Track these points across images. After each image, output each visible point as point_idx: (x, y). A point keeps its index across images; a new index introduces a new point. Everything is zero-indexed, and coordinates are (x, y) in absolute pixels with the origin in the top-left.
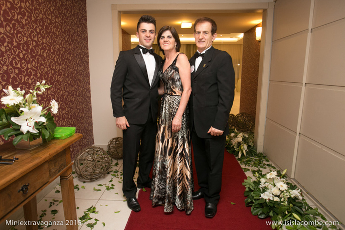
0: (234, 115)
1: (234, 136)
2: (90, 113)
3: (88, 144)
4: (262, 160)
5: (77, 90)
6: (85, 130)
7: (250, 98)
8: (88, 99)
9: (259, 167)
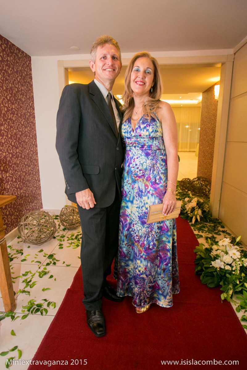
0: (190, 180)
1: (188, 201)
2: (38, 176)
3: (36, 209)
4: (216, 226)
5: (23, 152)
6: (32, 194)
7: (208, 162)
8: (35, 162)
9: (213, 233)
